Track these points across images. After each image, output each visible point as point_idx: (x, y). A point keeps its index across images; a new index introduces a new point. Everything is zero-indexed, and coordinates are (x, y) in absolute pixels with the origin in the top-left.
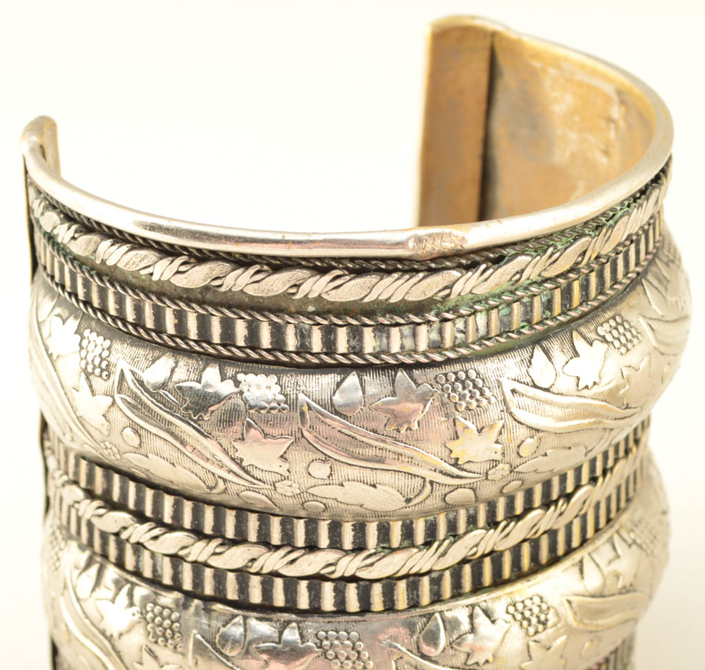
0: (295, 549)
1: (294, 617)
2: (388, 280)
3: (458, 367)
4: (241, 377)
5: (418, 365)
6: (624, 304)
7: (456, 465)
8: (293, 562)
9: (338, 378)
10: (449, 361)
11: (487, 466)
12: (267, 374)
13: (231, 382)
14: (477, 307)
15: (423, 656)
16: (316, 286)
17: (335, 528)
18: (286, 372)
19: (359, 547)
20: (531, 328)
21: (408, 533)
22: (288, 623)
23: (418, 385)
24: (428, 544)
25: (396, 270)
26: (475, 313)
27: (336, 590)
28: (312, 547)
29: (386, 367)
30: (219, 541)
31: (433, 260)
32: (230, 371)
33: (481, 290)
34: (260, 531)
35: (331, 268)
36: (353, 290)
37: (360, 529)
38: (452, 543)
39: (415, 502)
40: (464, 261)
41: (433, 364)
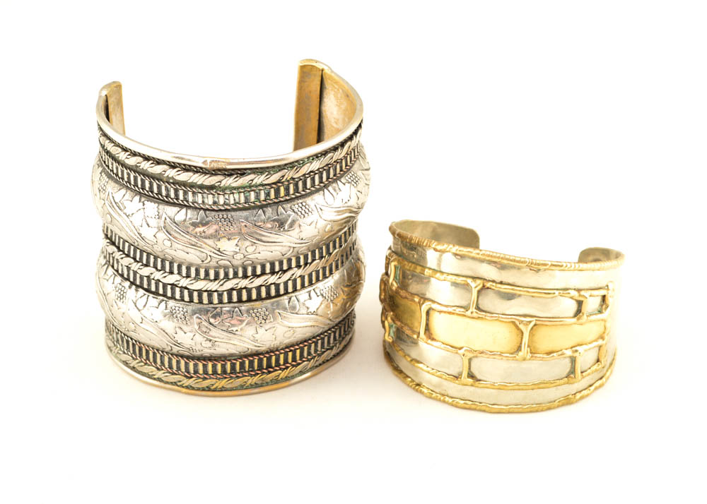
0: (166, 272)
1: (165, 299)
2: (197, 175)
3: (224, 213)
4: (146, 202)
5: (208, 210)
6: (310, 198)
7: (219, 251)
8: (165, 277)
9: (179, 209)
10: (221, 210)
11: (233, 253)
12: (155, 202)
13: (142, 204)
14: (234, 191)
15: (210, 324)
16: (171, 173)
17: (179, 267)
18: (161, 203)
19: (188, 276)
20: (260, 202)
21: (207, 274)
22: (163, 300)
23: (207, 217)
24: (215, 280)
25: (200, 172)
26: (233, 193)
27: (181, 291)
28: (171, 273)
29: (196, 208)
30: (141, 264)
31: (214, 171)
32: (143, 199)
33: (234, 185)
34: (154, 263)
35: (177, 167)
36: (184, 177)
37: (188, 269)
38: (226, 281)
39: (205, 262)
40: (226, 173)
41: (214, 210)
